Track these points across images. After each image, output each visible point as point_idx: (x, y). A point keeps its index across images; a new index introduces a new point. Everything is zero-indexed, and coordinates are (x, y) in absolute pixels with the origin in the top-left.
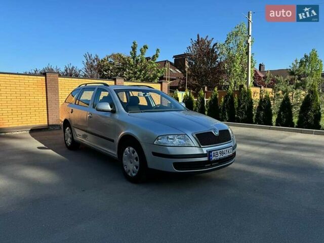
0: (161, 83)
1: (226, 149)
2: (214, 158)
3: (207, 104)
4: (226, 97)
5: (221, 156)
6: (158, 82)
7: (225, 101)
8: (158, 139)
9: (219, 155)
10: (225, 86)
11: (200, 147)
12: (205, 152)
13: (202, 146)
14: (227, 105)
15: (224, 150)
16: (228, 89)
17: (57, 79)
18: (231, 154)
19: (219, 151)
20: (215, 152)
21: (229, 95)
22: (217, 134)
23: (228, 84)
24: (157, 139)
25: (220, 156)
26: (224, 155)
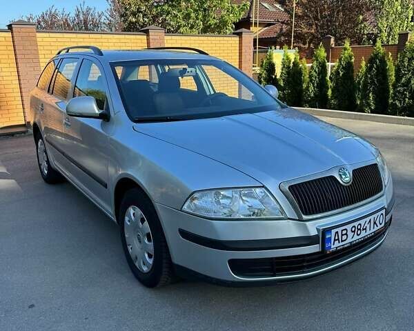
0: (240, 35)
1: (368, 219)
2: (337, 244)
3: (332, 73)
4: (371, 61)
5: (356, 237)
6: (234, 34)
7: (369, 69)
8: (193, 199)
9: (350, 234)
10: (369, 36)
11: (301, 220)
12: (313, 232)
13: (305, 217)
14: (371, 78)
15: (362, 222)
16: (375, 41)
17: (35, 37)
18: (380, 227)
19: (349, 227)
20: (339, 230)
21: (376, 56)
22: (346, 179)
23: (375, 31)
24: (191, 196)
25: (351, 238)
26: (363, 234)
